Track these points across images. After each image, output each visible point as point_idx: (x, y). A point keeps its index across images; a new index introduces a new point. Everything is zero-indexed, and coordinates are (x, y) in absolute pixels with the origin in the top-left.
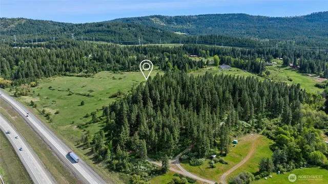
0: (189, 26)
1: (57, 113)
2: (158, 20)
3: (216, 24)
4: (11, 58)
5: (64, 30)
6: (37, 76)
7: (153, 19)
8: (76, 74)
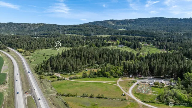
0: (129, 25)
1: (34, 61)
2: (111, 22)
3: (145, 24)
4: (28, 42)
5: (59, 28)
6: (35, 49)
7: (108, 22)
8: (51, 48)
